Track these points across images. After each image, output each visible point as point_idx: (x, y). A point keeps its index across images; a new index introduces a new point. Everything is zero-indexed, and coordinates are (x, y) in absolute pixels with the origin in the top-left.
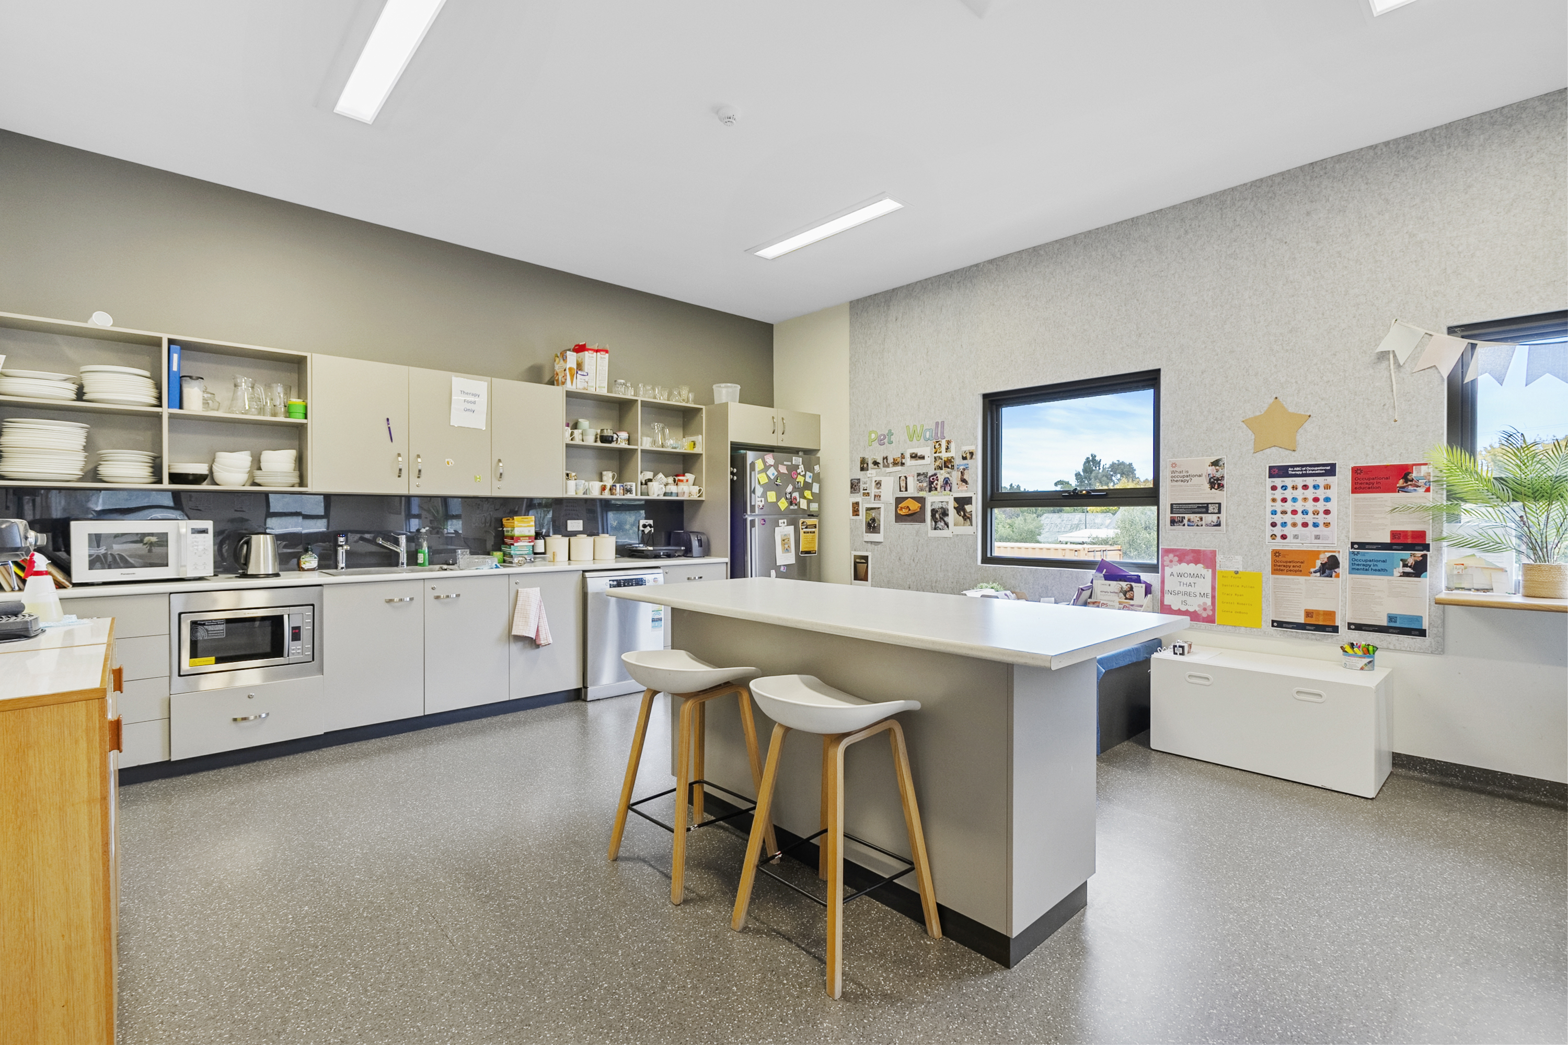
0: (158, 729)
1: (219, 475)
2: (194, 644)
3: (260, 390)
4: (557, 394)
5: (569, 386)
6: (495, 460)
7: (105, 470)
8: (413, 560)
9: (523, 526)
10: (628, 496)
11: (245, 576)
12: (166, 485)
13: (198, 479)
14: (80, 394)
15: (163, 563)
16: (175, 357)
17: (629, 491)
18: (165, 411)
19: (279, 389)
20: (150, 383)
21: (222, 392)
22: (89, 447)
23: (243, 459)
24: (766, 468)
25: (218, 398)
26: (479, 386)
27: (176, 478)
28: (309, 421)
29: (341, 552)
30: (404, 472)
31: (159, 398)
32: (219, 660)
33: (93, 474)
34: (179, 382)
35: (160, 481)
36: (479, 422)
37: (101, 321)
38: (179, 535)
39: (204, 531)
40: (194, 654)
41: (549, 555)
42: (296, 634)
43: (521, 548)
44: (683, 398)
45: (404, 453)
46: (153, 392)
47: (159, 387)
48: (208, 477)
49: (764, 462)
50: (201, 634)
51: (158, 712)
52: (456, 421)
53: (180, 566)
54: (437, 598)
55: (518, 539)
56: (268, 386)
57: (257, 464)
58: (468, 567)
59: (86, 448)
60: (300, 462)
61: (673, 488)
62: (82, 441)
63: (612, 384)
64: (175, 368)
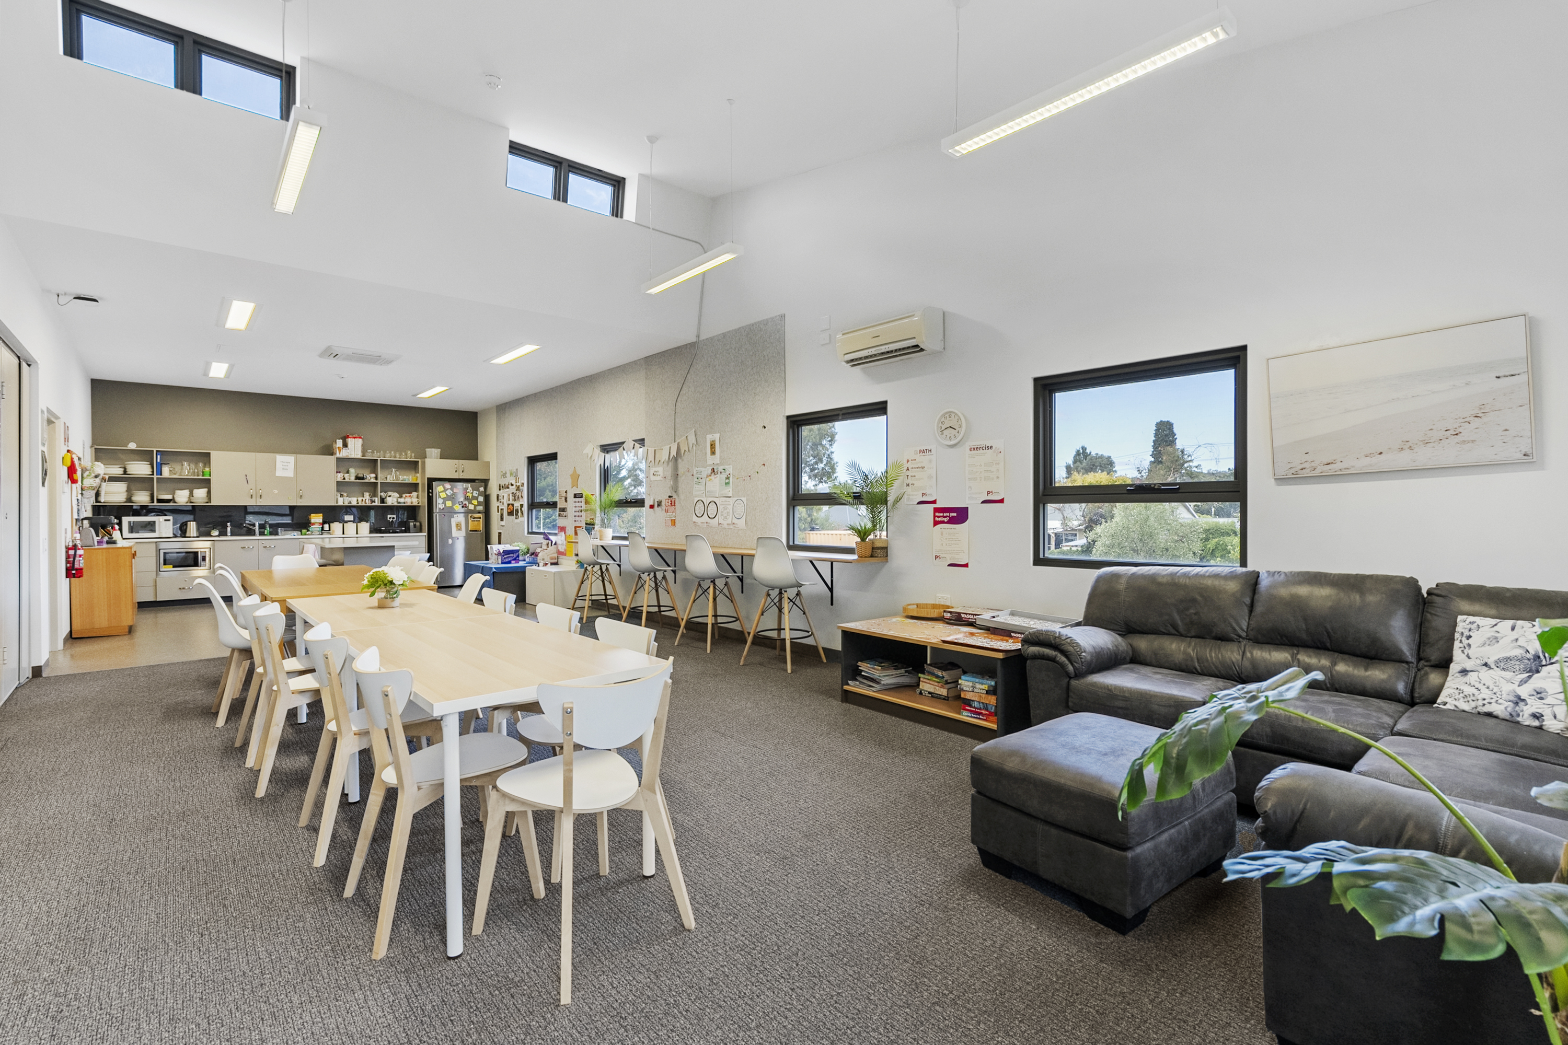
0: (152, 590)
1: (177, 499)
2: (165, 561)
3: (193, 466)
4: (331, 460)
5: (338, 455)
6: (298, 490)
7: (134, 498)
8: (262, 534)
9: (316, 519)
10: (373, 504)
11: (185, 537)
12: (155, 503)
13: (168, 501)
14: (125, 472)
15: (153, 531)
16: (159, 457)
17: (374, 502)
18: (155, 477)
19: (201, 465)
20: (149, 466)
21: (177, 467)
22: (129, 490)
23: (186, 493)
24: (445, 490)
25: (176, 470)
26: (290, 459)
27: (159, 501)
28: (211, 478)
29: (229, 529)
30: (254, 496)
31: (153, 472)
32: (174, 567)
33: (129, 500)
34: (160, 466)
35: (153, 502)
36: (290, 473)
37: (132, 446)
38: (160, 522)
39: (169, 520)
40: (165, 564)
41: (331, 531)
42: (204, 559)
43: (316, 528)
44: (409, 456)
45: (254, 488)
46: (151, 470)
47: (153, 468)
48: (173, 500)
49: (444, 487)
50: (168, 556)
51: (152, 584)
52: (279, 473)
53: (160, 533)
54: (265, 547)
55: (314, 524)
56: (196, 464)
57: (191, 494)
58: (284, 535)
59: (127, 491)
60: (209, 493)
61: (402, 500)
62: (126, 489)
63: (364, 452)
64: (159, 461)
